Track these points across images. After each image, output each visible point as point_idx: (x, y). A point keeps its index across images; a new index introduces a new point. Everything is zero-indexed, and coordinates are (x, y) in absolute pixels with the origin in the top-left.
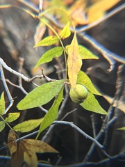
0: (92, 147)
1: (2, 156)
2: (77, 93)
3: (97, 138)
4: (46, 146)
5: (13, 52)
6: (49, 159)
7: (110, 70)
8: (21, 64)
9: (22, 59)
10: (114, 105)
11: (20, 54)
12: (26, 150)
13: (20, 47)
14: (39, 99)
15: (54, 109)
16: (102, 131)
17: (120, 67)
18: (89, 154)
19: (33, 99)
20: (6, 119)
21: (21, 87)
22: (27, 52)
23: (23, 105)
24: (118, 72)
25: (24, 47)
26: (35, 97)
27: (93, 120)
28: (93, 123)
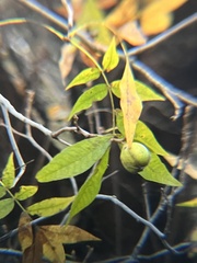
0: (145, 235)
1: (4, 250)
2: (132, 156)
3: (151, 219)
4: (79, 232)
5: (18, 82)
6: (73, 252)
7: (175, 117)
8: (30, 100)
9: (31, 93)
10: (180, 168)
11: (28, 85)
12: (46, 241)
13: (28, 75)
14: (72, 166)
15: (94, 180)
16: (160, 208)
17: (188, 108)
18: (139, 245)
19: (62, 166)
20: (17, 195)
21: (29, 136)
22: (41, 82)
23: (47, 175)
24: (186, 116)
25: (35, 75)
26: (64, 163)
27: (145, 191)
28: (146, 196)
